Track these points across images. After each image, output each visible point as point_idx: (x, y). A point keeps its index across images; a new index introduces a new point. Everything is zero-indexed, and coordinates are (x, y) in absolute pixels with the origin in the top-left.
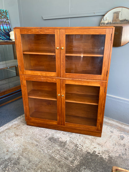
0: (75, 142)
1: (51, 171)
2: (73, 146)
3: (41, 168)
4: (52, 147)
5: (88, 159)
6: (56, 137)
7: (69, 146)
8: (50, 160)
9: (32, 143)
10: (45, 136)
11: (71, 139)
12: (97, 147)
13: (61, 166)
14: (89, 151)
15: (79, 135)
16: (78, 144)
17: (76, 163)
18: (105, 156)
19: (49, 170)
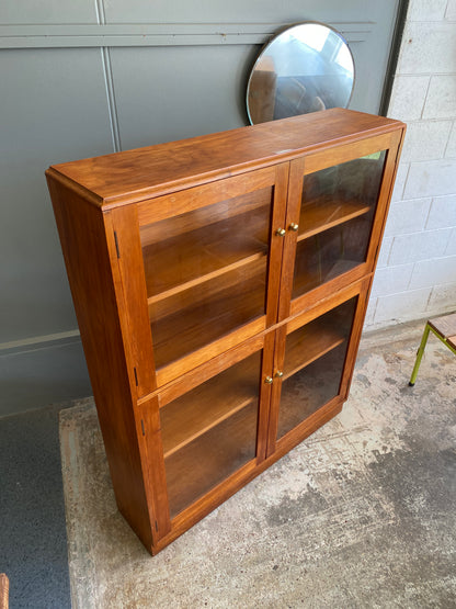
0: (324, 470)
1: (387, 574)
2: (332, 482)
3: (368, 597)
4: (308, 530)
5: (389, 478)
6: (277, 503)
7: (327, 491)
8: (353, 561)
9: (258, 579)
10: (249, 527)
11: (307, 471)
12: (367, 439)
13: (382, 545)
14: (369, 461)
15: (302, 446)
16: (333, 467)
17: (388, 507)
18: (398, 445)
19: (382, 579)
